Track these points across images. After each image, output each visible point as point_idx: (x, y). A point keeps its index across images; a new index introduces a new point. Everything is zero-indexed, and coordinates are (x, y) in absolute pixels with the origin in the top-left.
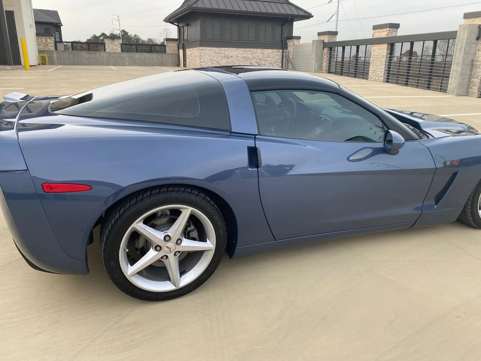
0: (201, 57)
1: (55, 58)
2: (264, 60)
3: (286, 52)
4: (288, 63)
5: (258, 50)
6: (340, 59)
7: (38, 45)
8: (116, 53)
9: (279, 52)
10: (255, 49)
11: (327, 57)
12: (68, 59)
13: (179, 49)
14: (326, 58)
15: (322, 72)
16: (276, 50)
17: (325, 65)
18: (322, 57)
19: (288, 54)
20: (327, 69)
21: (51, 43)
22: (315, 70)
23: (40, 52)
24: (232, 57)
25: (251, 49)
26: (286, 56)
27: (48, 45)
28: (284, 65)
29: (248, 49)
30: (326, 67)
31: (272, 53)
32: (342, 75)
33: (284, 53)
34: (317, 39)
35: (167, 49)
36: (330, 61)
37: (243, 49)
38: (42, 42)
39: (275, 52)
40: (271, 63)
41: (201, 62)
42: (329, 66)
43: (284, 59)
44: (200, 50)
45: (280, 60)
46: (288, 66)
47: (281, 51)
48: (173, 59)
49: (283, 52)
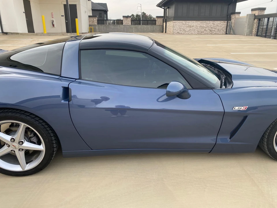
0: (174, 27)
1: (97, 29)
2: (214, 28)
3: (230, 23)
4: (230, 30)
5: (211, 22)
6: (265, 27)
7: (89, 22)
8: (128, 25)
9: (225, 23)
10: (209, 21)
11: (257, 25)
12: (103, 29)
13: (163, 22)
14: (255, 26)
15: (252, 36)
16: (223, 22)
17: (254, 31)
18: (253, 25)
19: (231, 23)
20: (256, 33)
21: (95, 21)
22: (247, 34)
23: (90, 25)
24: (193, 26)
25: (206, 21)
26: (229, 25)
27: (94, 22)
28: (228, 31)
29: (204, 22)
30: (255, 32)
31: (220, 23)
32: (265, 37)
33: (229, 24)
34: (251, 13)
35: (157, 22)
36: (258, 28)
37: (201, 22)
38: (91, 20)
39: (222, 23)
40: (219, 30)
41: (173, 30)
42: (258, 31)
43: (228, 27)
44: (174, 22)
45: (225, 28)
46: (230, 32)
47: (226, 22)
48: (160, 28)
49: (227, 23)
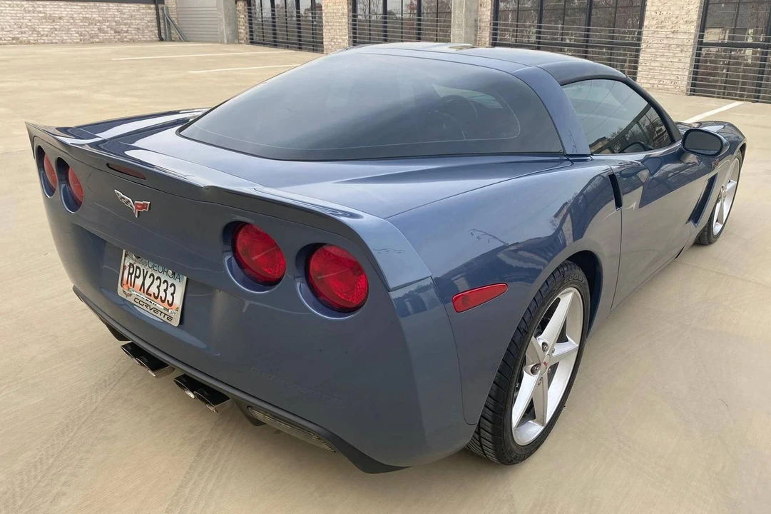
2: (126, 24)
3: (162, 9)
4: (169, 28)
5: (111, 5)
9: (150, 8)
10: (105, 4)
11: (245, 16)
14: (243, 18)
15: (239, 43)
16: (144, 6)
17: (243, 30)
18: (236, 17)
19: (168, 11)
20: (248, 36)
22: (228, 40)
24: (60, 18)
25: (98, 4)
26: (164, 15)
28: (163, 31)
29: (92, 4)
30: (246, 34)
31: (138, 11)
32: (275, 46)
33: (160, 11)
36: (251, 24)
37: (82, 4)
39: (144, 8)
40: (138, 29)
42: (251, 31)
43: (161, 21)
45: (155, 24)
46: (170, 33)
47: (153, 6)
49: (157, 9)
